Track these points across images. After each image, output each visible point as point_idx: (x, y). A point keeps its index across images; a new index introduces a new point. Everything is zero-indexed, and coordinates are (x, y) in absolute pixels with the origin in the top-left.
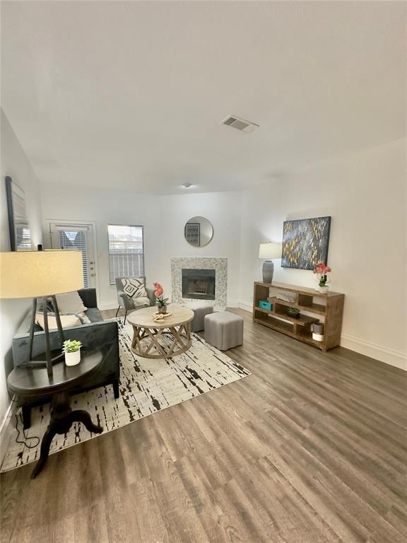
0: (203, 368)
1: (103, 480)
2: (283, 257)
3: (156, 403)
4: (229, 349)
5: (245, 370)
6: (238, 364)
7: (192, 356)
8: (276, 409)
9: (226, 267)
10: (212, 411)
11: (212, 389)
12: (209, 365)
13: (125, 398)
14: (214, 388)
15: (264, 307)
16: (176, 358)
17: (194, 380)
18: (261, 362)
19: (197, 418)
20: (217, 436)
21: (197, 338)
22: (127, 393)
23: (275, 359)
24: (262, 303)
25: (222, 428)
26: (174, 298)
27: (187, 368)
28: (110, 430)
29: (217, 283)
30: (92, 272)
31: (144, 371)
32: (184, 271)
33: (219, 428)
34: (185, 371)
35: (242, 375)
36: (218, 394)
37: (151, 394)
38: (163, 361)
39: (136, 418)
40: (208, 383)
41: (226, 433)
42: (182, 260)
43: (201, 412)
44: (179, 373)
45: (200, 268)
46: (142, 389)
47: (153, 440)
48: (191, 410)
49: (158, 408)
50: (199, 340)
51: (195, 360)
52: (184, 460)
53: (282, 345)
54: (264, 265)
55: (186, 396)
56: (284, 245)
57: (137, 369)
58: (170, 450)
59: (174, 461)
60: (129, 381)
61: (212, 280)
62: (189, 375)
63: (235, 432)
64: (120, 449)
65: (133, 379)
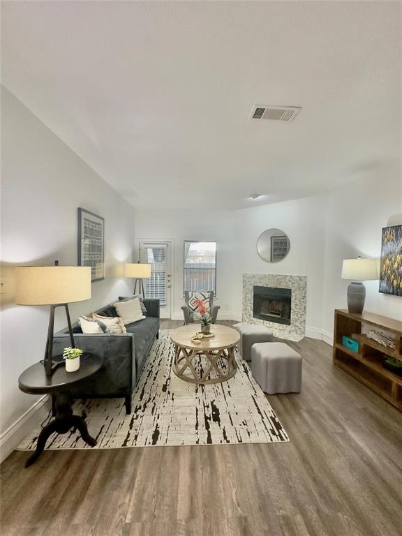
0: (230, 408)
1: (60, 501)
2: (381, 279)
3: (156, 436)
4: (277, 394)
5: (283, 432)
6: (277, 420)
7: (226, 390)
8: (299, 518)
9: (305, 287)
10: (207, 475)
11: (224, 442)
12: (240, 408)
13: (135, 417)
14: (228, 442)
15: (348, 345)
16: (208, 387)
17: (211, 422)
18: (314, 427)
19: (184, 476)
20: (192, 515)
21: (246, 369)
22: (140, 412)
23: (340, 431)
24: (346, 340)
25: (205, 506)
26: (245, 316)
27: (212, 403)
28: (101, 448)
29: (293, 305)
30: (169, 284)
31: (169, 393)
32: (256, 288)
33: (200, 504)
34: (208, 407)
35: (274, 438)
36: (228, 453)
37: (159, 421)
38: (193, 387)
39: (129, 445)
40: (224, 433)
41: (205, 517)
42: (254, 276)
43: (193, 470)
44: (201, 407)
45: (273, 286)
46: (155, 412)
47: (126, 480)
48: (184, 461)
49: (154, 443)
50: (246, 372)
51: (228, 396)
52: (137, 526)
53: (365, 410)
54: (350, 288)
55: (190, 440)
56: (383, 261)
57: (164, 388)
58: (131, 504)
59: (127, 521)
60: (150, 399)
61: (287, 301)
62: (209, 412)
63: (217, 524)
64: (94, 474)
65: (154, 399)
